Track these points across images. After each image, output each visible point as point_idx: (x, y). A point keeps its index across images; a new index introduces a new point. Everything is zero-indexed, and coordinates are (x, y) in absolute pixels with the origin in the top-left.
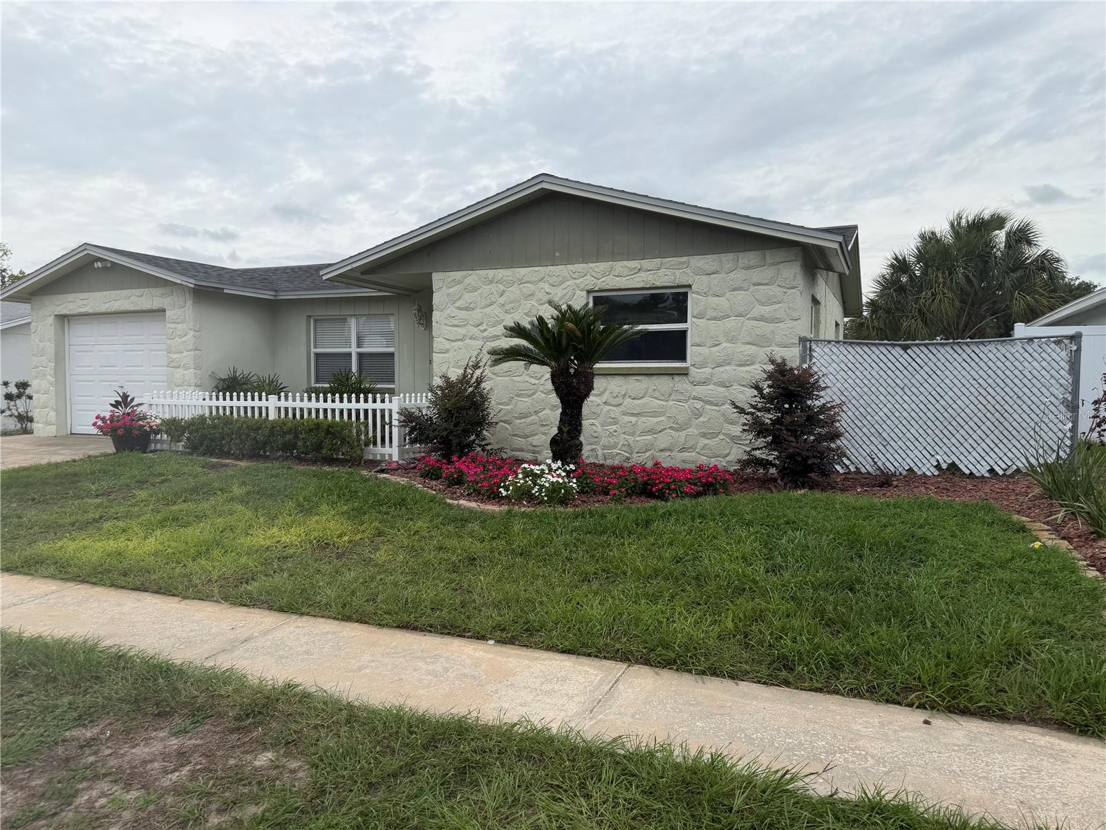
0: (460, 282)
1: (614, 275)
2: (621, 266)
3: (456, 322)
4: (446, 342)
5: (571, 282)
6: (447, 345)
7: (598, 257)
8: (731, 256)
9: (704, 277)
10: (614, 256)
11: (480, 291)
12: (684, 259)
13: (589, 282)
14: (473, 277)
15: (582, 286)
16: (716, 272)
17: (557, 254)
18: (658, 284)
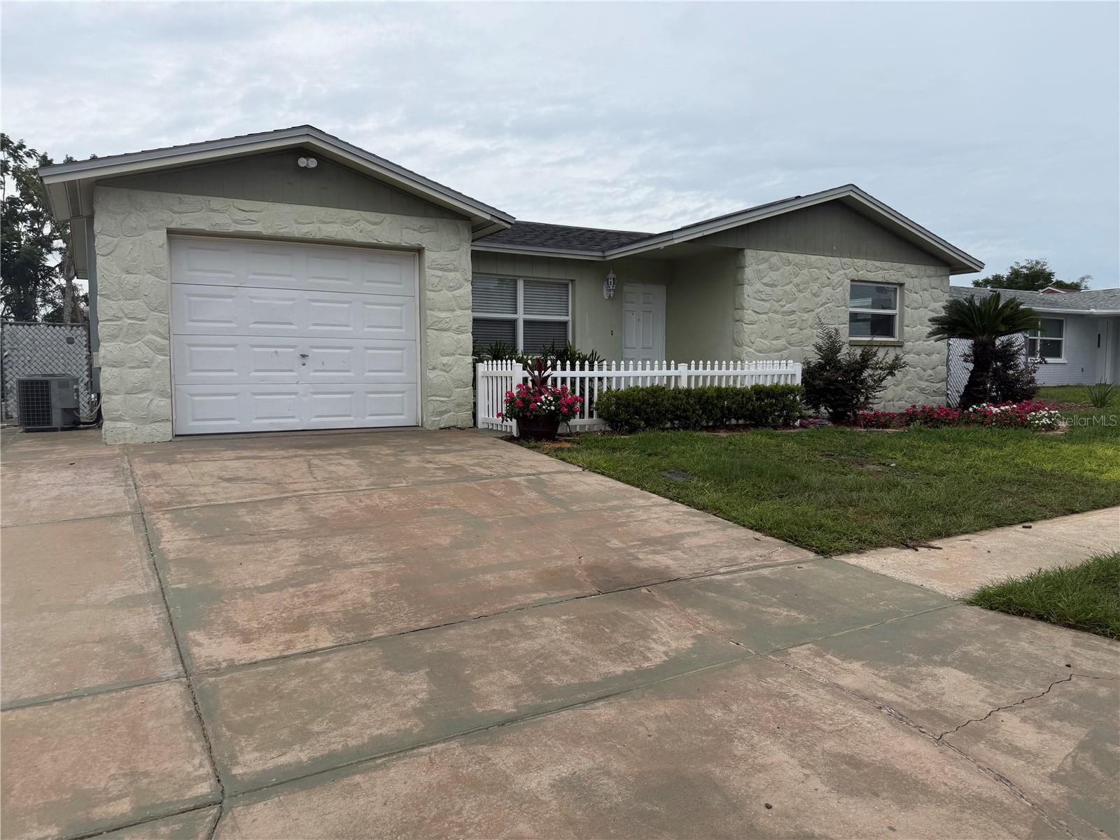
0: (767, 261)
1: (867, 271)
2: (871, 264)
3: (763, 297)
4: (754, 314)
5: (842, 272)
6: (755, 317)
7: (857, 254)
8: (923, 267)
9: (911, 280)
10: (867, 256)
11: (781, 271)
12: (902, 265)
13: (852, 273)
14: (776, 257)
15: (849, 276)
16: (916, 277)
17: (834, 248)
18: (890, 281)
